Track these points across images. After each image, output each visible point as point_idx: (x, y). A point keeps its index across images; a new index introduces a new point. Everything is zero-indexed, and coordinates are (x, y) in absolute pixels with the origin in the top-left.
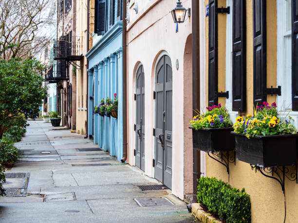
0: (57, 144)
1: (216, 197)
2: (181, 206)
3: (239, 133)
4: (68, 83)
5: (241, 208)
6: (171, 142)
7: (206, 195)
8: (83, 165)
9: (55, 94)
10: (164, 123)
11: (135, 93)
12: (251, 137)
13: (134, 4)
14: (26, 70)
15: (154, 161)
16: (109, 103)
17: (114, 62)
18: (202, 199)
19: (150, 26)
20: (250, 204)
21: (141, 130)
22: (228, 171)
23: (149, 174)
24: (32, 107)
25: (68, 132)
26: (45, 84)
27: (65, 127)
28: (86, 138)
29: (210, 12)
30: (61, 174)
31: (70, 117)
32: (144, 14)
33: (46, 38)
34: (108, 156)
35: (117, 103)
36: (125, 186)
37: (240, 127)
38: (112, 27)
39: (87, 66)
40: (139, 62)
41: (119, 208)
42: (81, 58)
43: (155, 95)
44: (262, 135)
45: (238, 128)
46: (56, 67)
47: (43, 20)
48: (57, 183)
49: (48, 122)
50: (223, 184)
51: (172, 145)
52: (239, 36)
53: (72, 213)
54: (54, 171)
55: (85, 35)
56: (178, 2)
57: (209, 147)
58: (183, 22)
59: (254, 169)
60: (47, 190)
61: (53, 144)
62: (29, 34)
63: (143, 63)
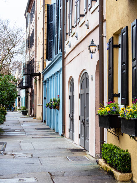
0: (24, 126)
1: (111, 155)
2: (93, 161)
3: (122, 117)
4: (32, 89)
5: (125, 161)
6: (89, 124)
7: (106, 154)
8: (39, 138)
9: (25, 96)
10: (85, 112)
11: (69, 95)
12: (128, 119)
13: (68, 42)
14: (5, 81)
15: (79, 135)
16: (55, 101)
17: (57, 77)
18: (104, 156)
19: (77, 55)
20: (130, 159)
21: (72, 116)
22: (119, 140)
23: (77, 143)
24: (9, 103)
25: (32, 119)
26: (19, 90)
27: (30, 116)
28: (42, 122)
29: (109, 47)
30: (25, 143)
31: (33, 110)
32: (74, 48)
33: (18, 62)
34: (54, 133)
35: (59, 101)
36: (62, 150)
37: (123, 113)
38: (56, 56)
39: (43, 79)
40: (71, 77)
41: (57, 162)
42: (39, 74)
43: (80, 96)
44: (134, 118)
45: (121, 114)
46: (25, 80)
47: (16, 52)
48: (22, 148)
49: (20, 113)
50: (116, 147)
51: (89, 125)
52: (124, 61)
53: (30, 165)
54: (21, 141)
55: (42, 60)
56: (92, 41)
57: (107, 126)
58: (95, 53)
59: (131, 138)
60: (16, 152)
61: (22, 126)
62: (8, 60)
63: (73, 77)
